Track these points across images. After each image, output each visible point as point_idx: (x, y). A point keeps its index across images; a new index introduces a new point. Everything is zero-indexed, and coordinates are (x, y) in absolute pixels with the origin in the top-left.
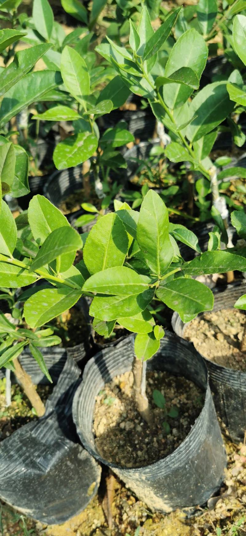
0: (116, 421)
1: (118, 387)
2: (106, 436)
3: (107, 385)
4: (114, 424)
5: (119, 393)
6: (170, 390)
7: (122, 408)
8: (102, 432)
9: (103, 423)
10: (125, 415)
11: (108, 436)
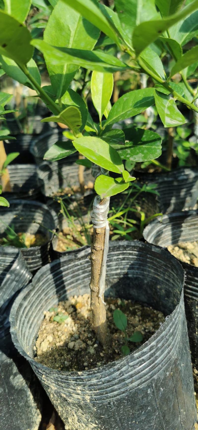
0: (64, 341)
1: (74, 307)
2: (48, 354)
3: (60, 303)
4: (62, 343)
5: (74, 313)
6: (135, 317)
7: (75, 329)
8: (45, 350)
9: (48, 341)
10: (76, 335)
11: (50, 355)
